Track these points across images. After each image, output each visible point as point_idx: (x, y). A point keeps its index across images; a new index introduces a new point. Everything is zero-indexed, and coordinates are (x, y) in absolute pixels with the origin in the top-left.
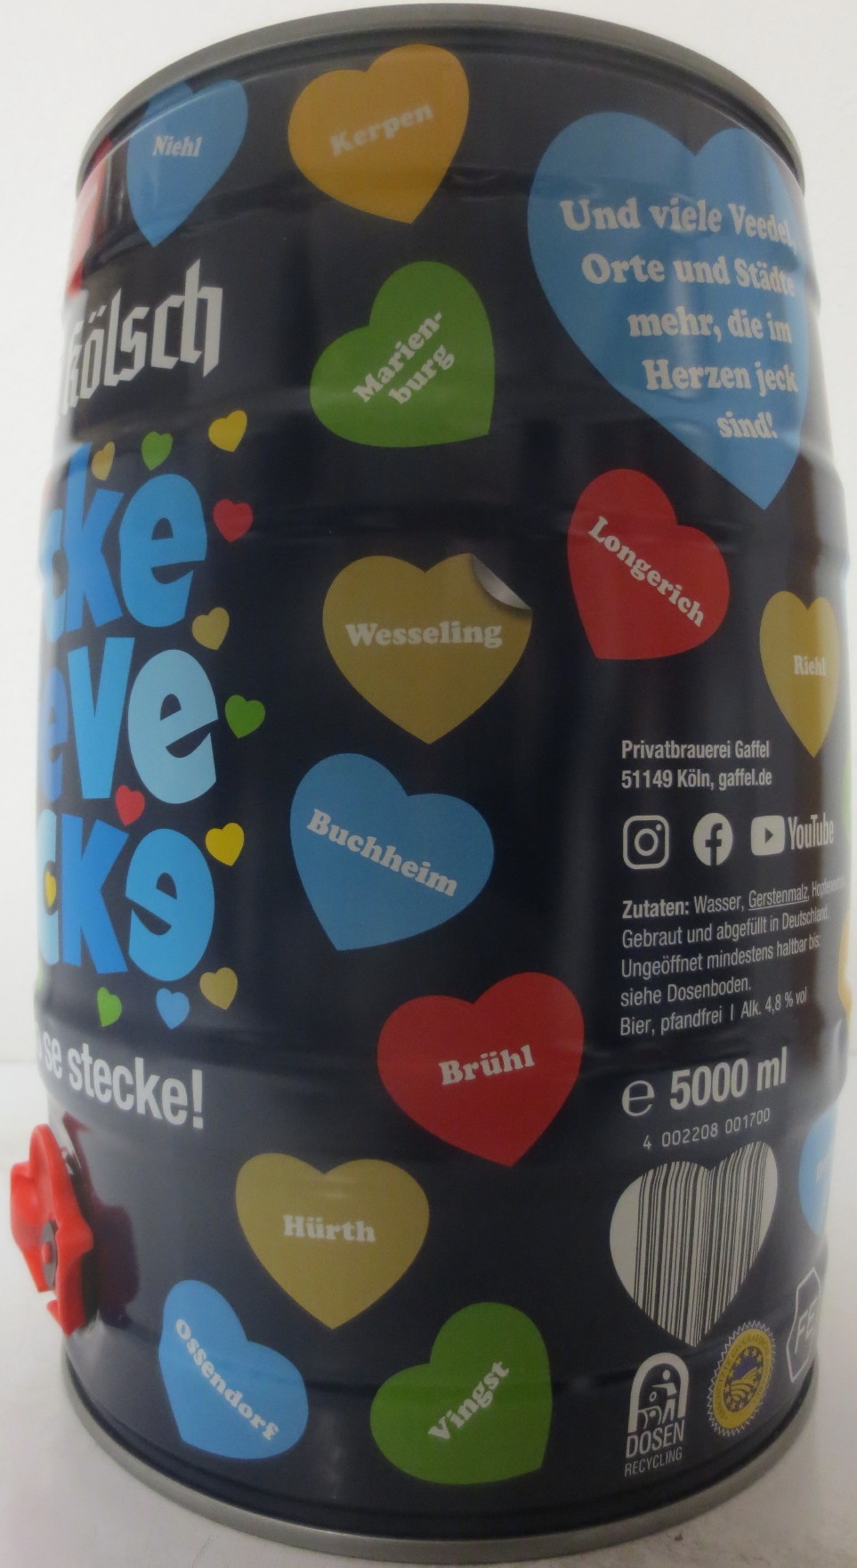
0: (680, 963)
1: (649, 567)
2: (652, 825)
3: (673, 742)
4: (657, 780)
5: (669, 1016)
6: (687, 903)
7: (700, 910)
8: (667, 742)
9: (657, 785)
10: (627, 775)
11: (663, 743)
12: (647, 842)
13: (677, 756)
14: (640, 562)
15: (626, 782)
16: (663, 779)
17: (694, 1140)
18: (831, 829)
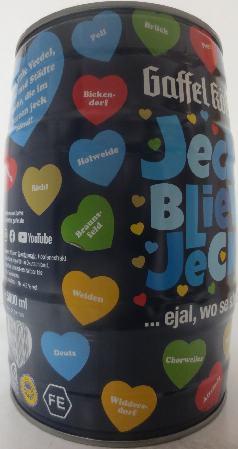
0: (9, 265)
2: (6, 231)
5: (8, 278)
6: (9, 251)
7: (11, 253)
13: (8, 215)
16: (7, 220)
17: (10, 311)
18: (50, 239)
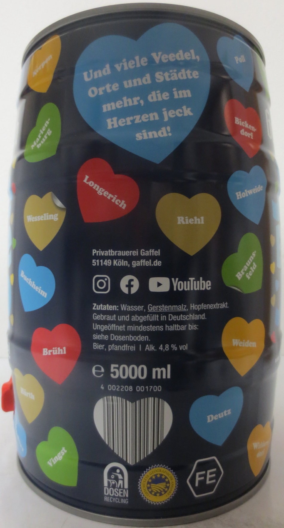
0: (115, 327)
1: (104, 190)
2: (103, 278)
3: (112, 250)
4: (105, 263)
5: (112, 345)
6: (118, 306)
7: (124, 309)
8: (109, 250)
9: (105, 265)
10: (94, 261)
11: (108, 251)
12: (101, 284)
13: (113, 255)
14: (101, 189)
15: (94, 263)
16: (107, 263)
17: (121, 390)
18: (208, 284)
